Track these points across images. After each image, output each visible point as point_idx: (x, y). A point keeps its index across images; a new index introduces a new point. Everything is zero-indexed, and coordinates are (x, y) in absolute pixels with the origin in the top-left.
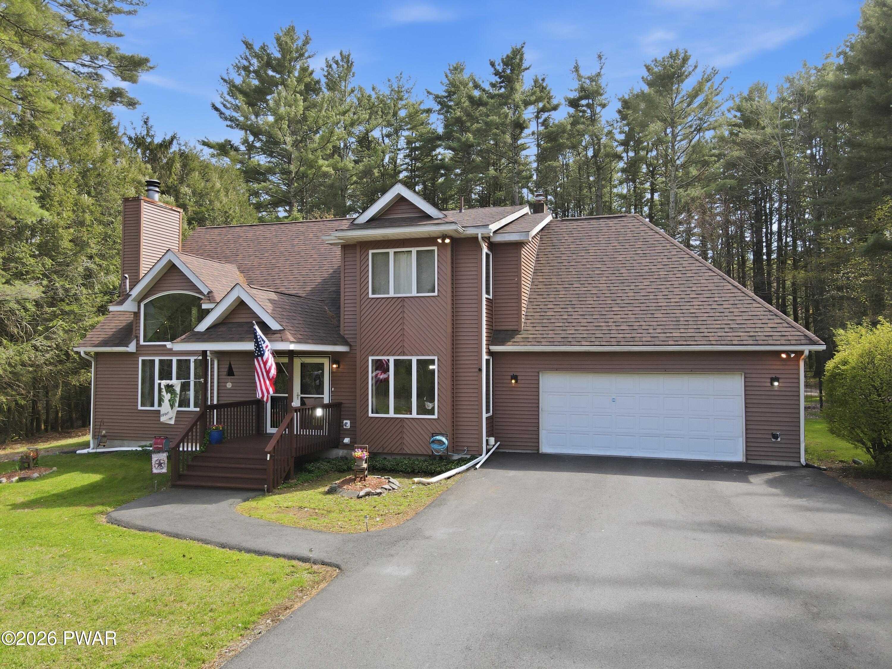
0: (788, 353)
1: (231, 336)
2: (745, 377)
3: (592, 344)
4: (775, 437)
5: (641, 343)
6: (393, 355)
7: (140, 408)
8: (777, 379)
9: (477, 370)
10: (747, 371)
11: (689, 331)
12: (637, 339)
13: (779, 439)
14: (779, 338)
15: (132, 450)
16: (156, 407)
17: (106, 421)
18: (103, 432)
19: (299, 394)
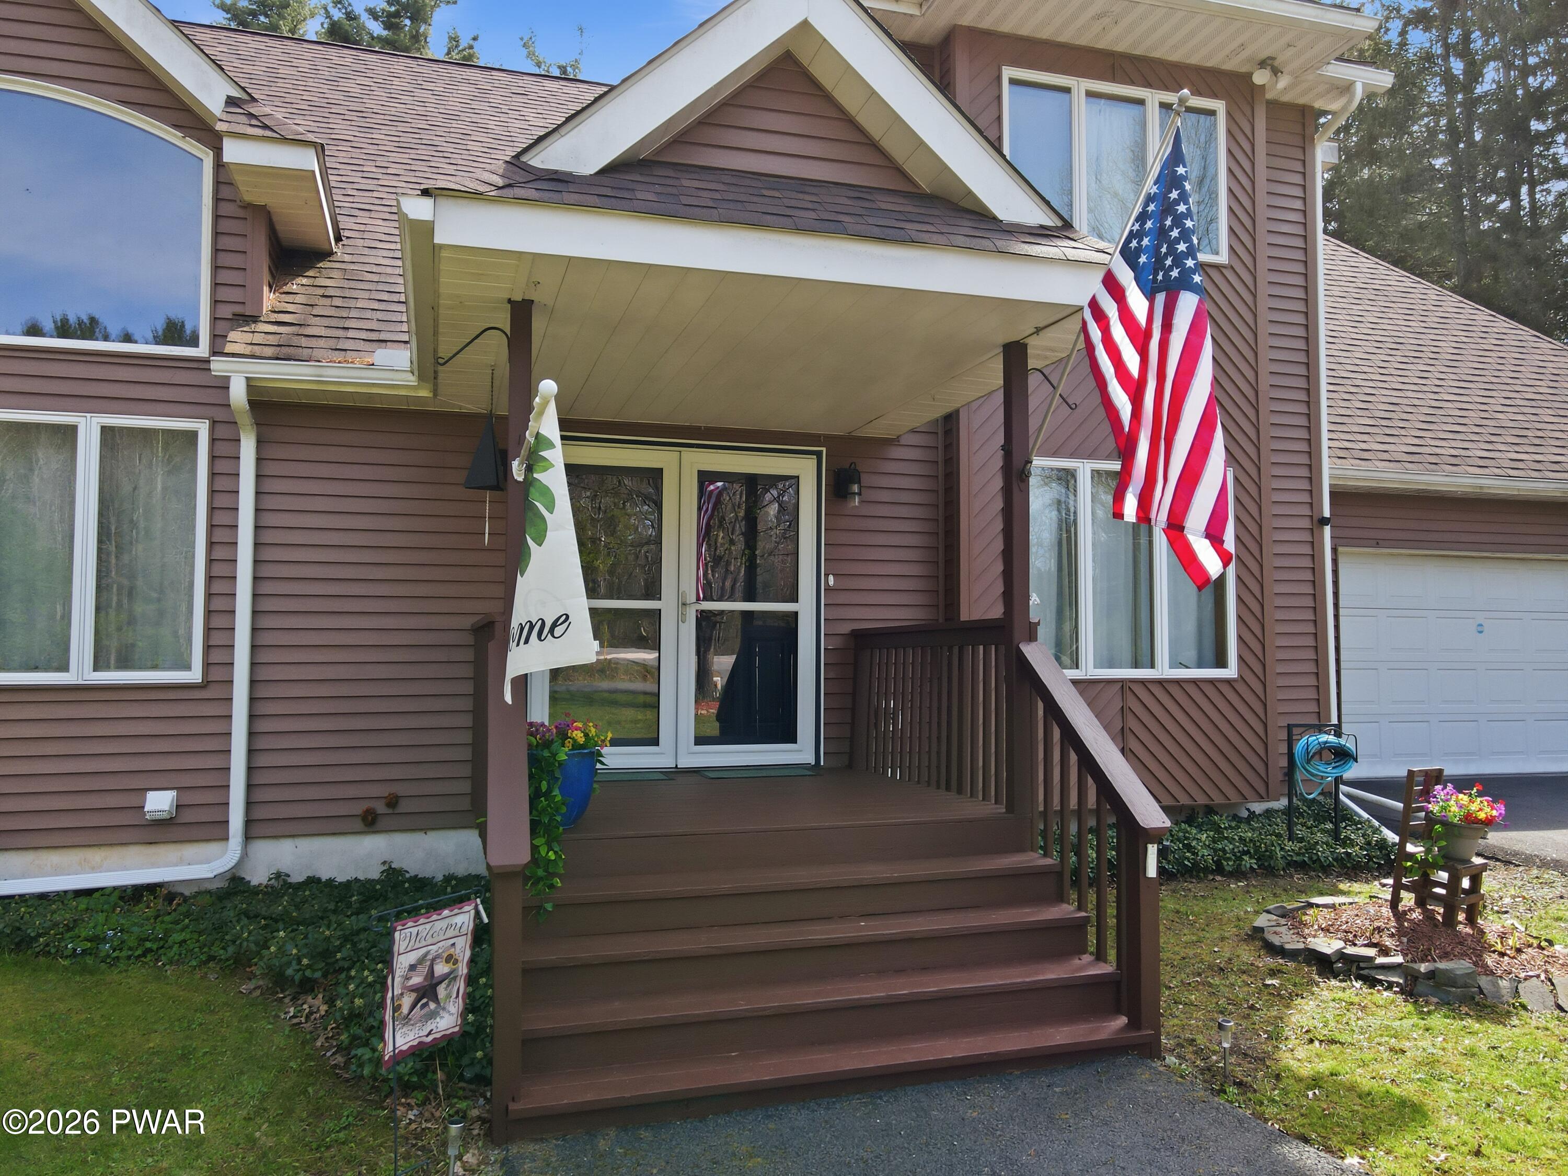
6: (1091, 456)
9: (1308, 523)
19: (692, 598)
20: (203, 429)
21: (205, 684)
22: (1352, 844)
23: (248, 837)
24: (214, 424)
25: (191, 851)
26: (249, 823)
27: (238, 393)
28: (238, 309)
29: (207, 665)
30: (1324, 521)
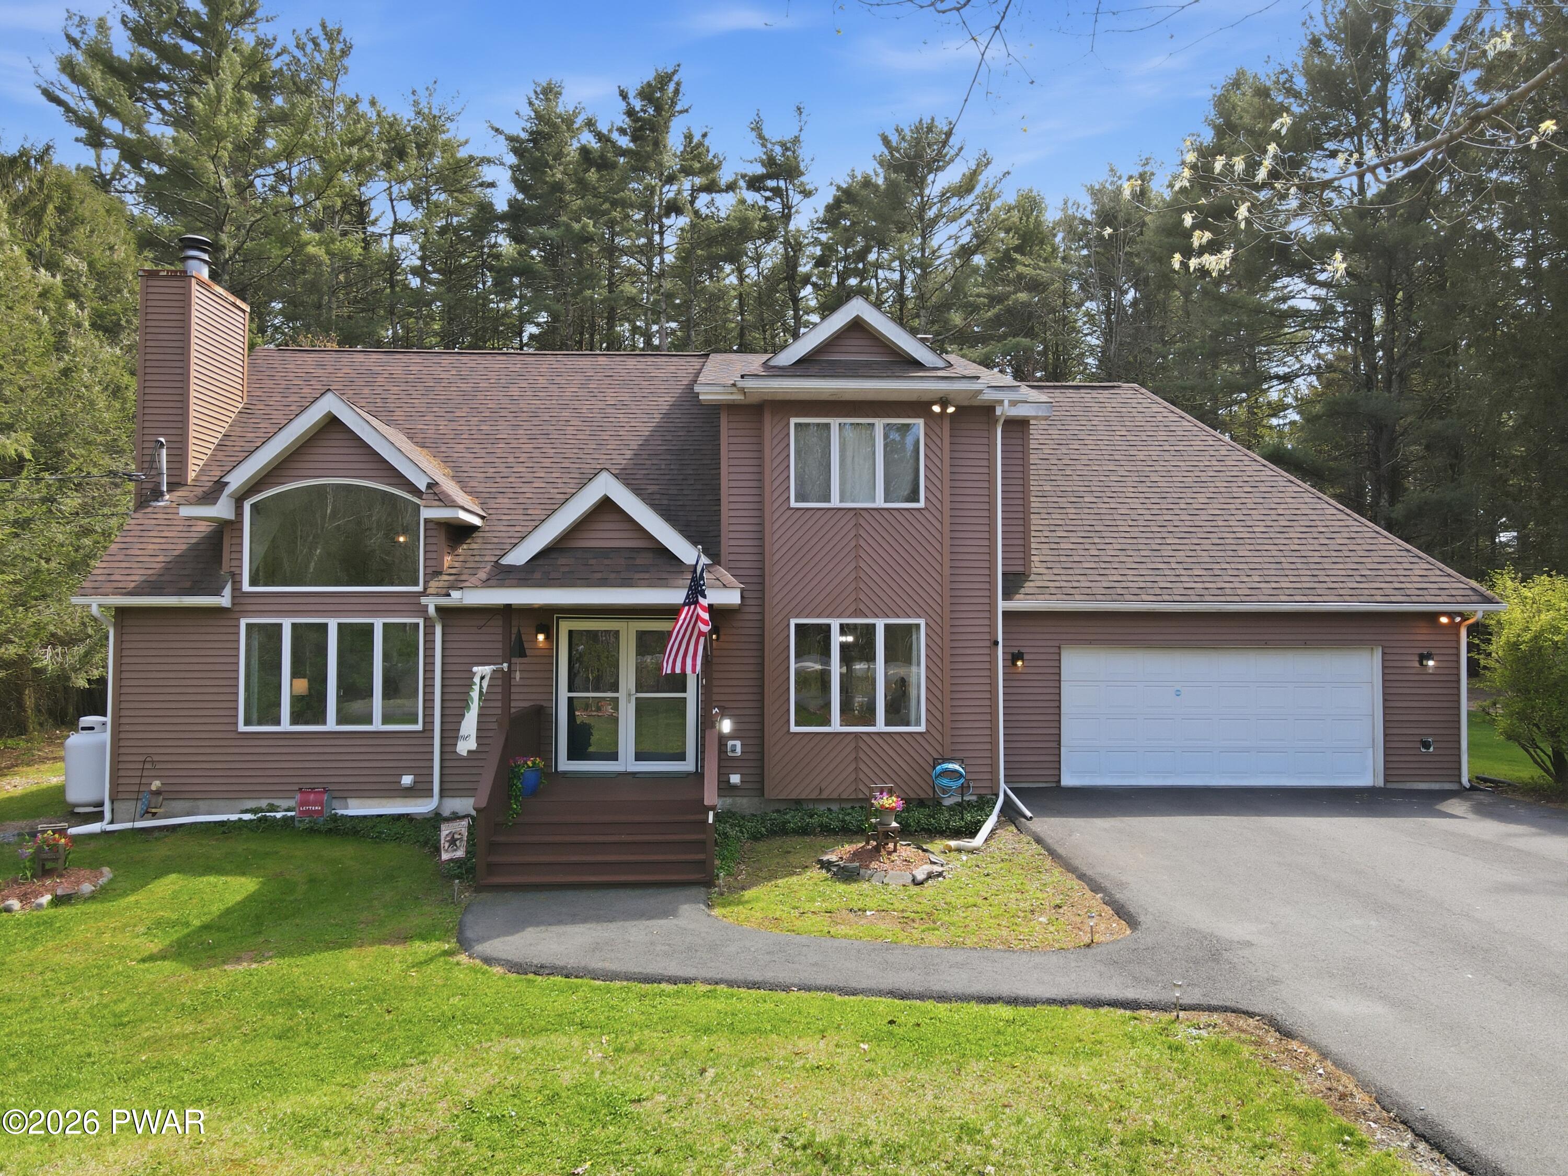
0: (1450, 615)
1: (599, 575)
2: (1384, 654)
3: (1159, 598)
4: (1426, 745)
5: (1237, 598)
6: (839, 616)
7: (242, 728)
8: (1429, 656)
9: (988, 644)
10: (1387, 644)
11: (1303, 579)
12: (1228, 592)
13: (1431, 749)
14: (1438, 592)
15: (228, 821)
16: (286, 725)
17: (156, 758)
18: (156, 785)
19: (634, 691)
20: (421, 621)
21: (424, 731)
23: (442, 796)
24: (425, 619)
25: (420, 801)
26: (442, 790)
27: (432, 610)
28: (434, 569)
29: (424, 723)
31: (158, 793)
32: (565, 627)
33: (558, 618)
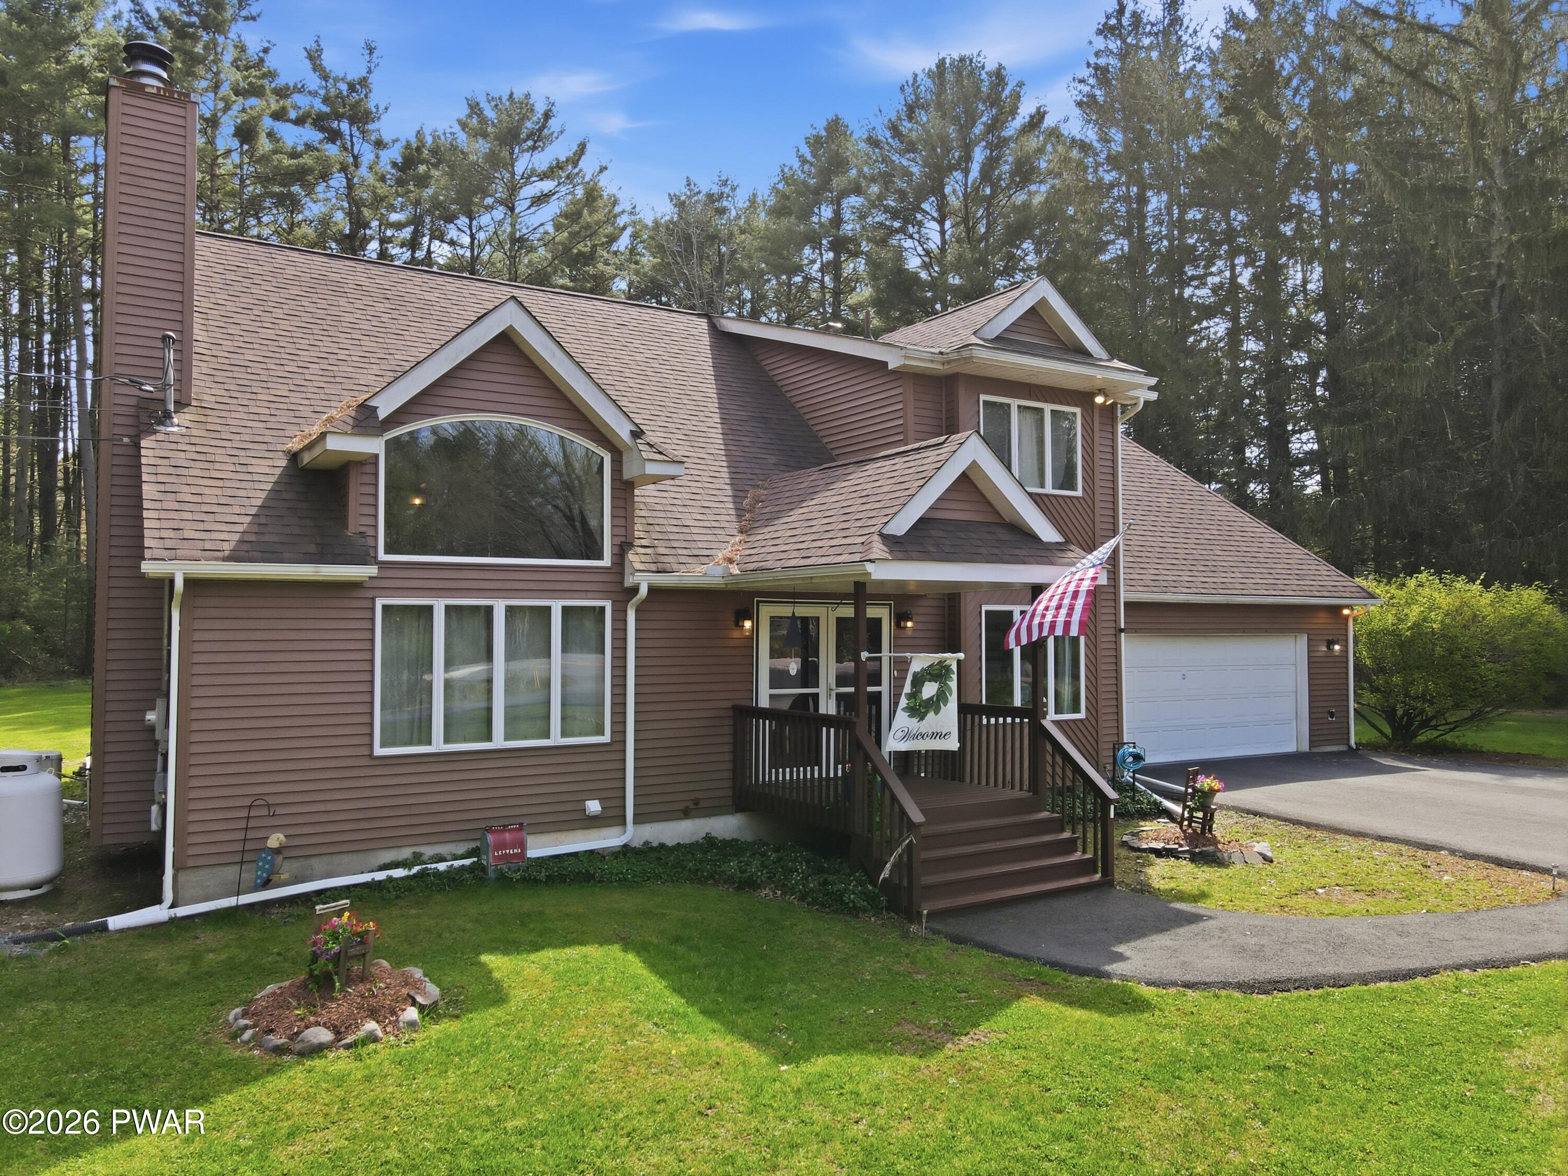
2: (1308, 639)
4: (1332, 715)
7: (379, 751)
8: (1334, 642)
10: (1309, 632)
13: (1334, 718)
16: (438, 744)
17: (271, 800)
18: (276, 839)
19: (834, 686)
20: (607, 604)
21: (613, 743)
22: (1143, 803)
23: (635, 823)
24: (613, 601)
26: (635, 816)
27: (644, 590)
29: (614, 733)
30: (1121, 630)
31: (278, 851)
32: (767, 612)
33: (758, 602)
